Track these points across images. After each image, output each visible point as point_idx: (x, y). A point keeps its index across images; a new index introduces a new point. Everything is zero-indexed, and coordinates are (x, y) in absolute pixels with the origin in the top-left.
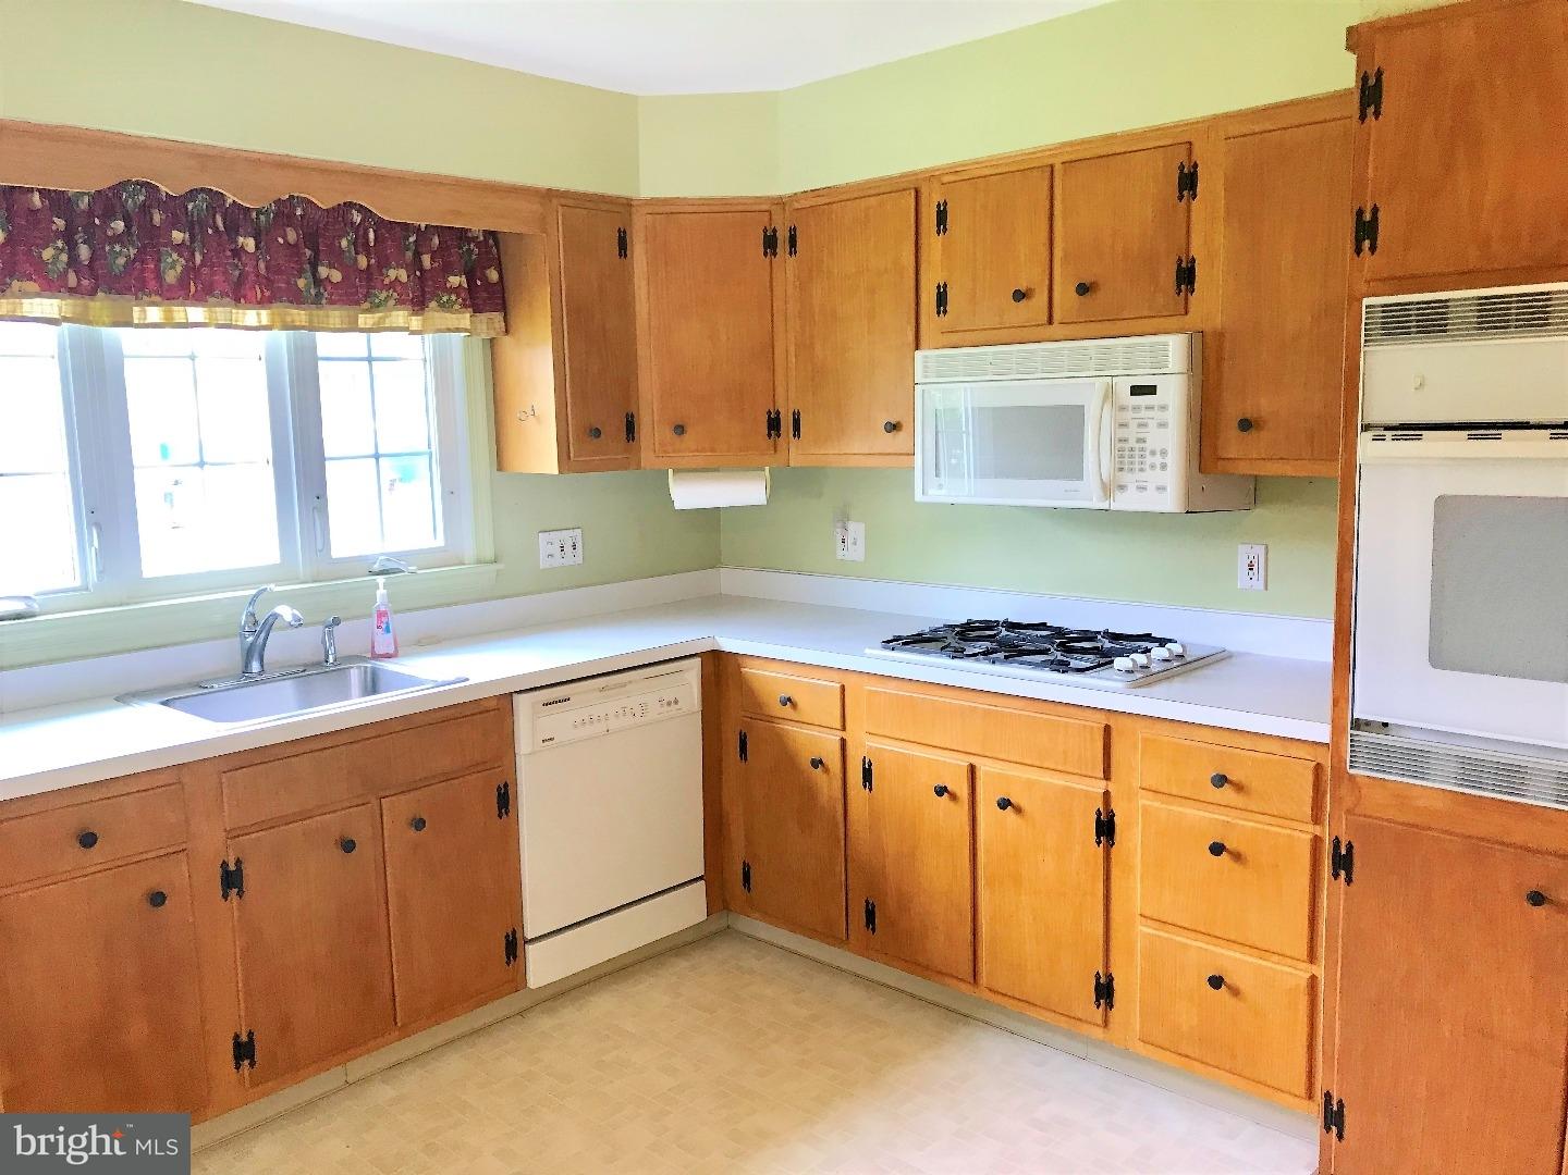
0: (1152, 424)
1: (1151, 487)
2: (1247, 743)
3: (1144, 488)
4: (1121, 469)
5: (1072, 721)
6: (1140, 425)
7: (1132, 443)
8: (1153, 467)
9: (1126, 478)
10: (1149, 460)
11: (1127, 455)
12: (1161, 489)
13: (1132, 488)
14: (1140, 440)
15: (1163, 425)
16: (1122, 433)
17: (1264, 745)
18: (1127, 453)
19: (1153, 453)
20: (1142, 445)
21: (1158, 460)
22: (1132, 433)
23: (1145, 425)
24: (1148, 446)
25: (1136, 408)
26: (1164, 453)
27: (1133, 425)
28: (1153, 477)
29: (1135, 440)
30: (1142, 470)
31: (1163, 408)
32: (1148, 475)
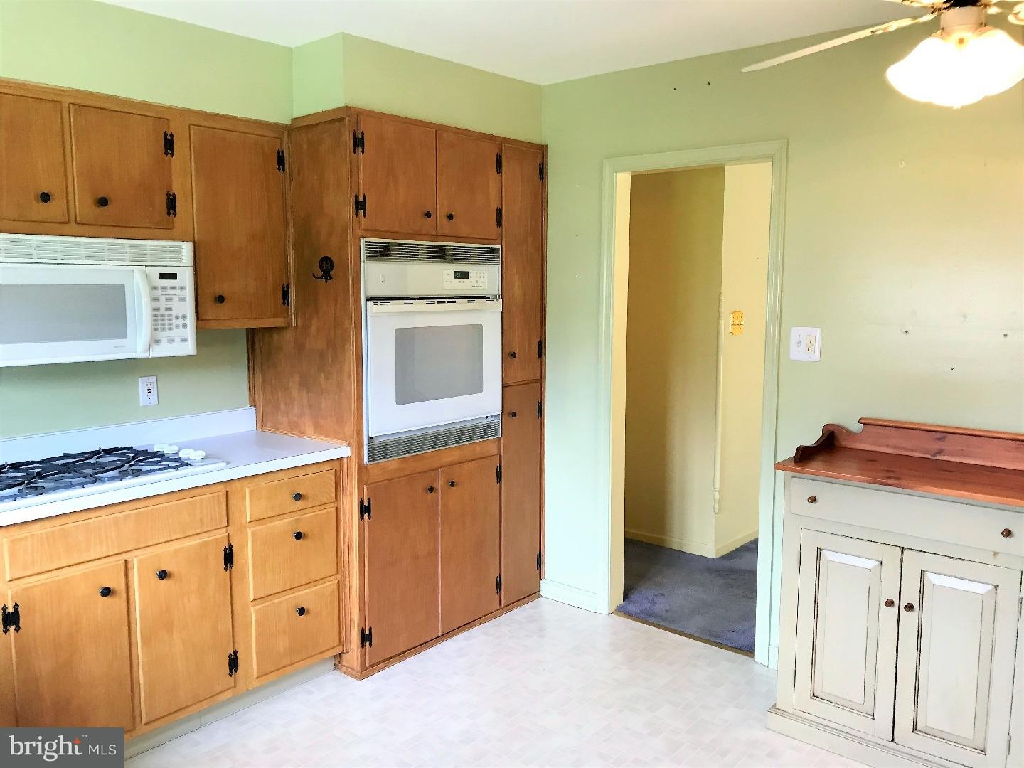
0: (176, 299)
1: (177, 340)
2: (302, 472)
3: (173, 341)
4: (156, 329)
5: (204, 496)
6: (167, 299)
7: (163, 311)
8: (178, 326)
9: (160, 335)
10: (175, 322)
11: (160, 320)
12: (184, 340)
13: (164, 341)
14: (169, 309)
15: (182, 299)
16: (156, 304)
17: (310, 470)
18: (159, 318)
19: (177, 317)
20: (170, 312)
21: (180, 321)
22: (162, 304)
23: (171, 299)
24: (174, 313)
25: (164, 288)
26: (184, 317)
27: (163, 299)
28: (177, 333)
29: (164, 309)
30: (170, 329)
31: (182, 288)
32: (175, 332)
